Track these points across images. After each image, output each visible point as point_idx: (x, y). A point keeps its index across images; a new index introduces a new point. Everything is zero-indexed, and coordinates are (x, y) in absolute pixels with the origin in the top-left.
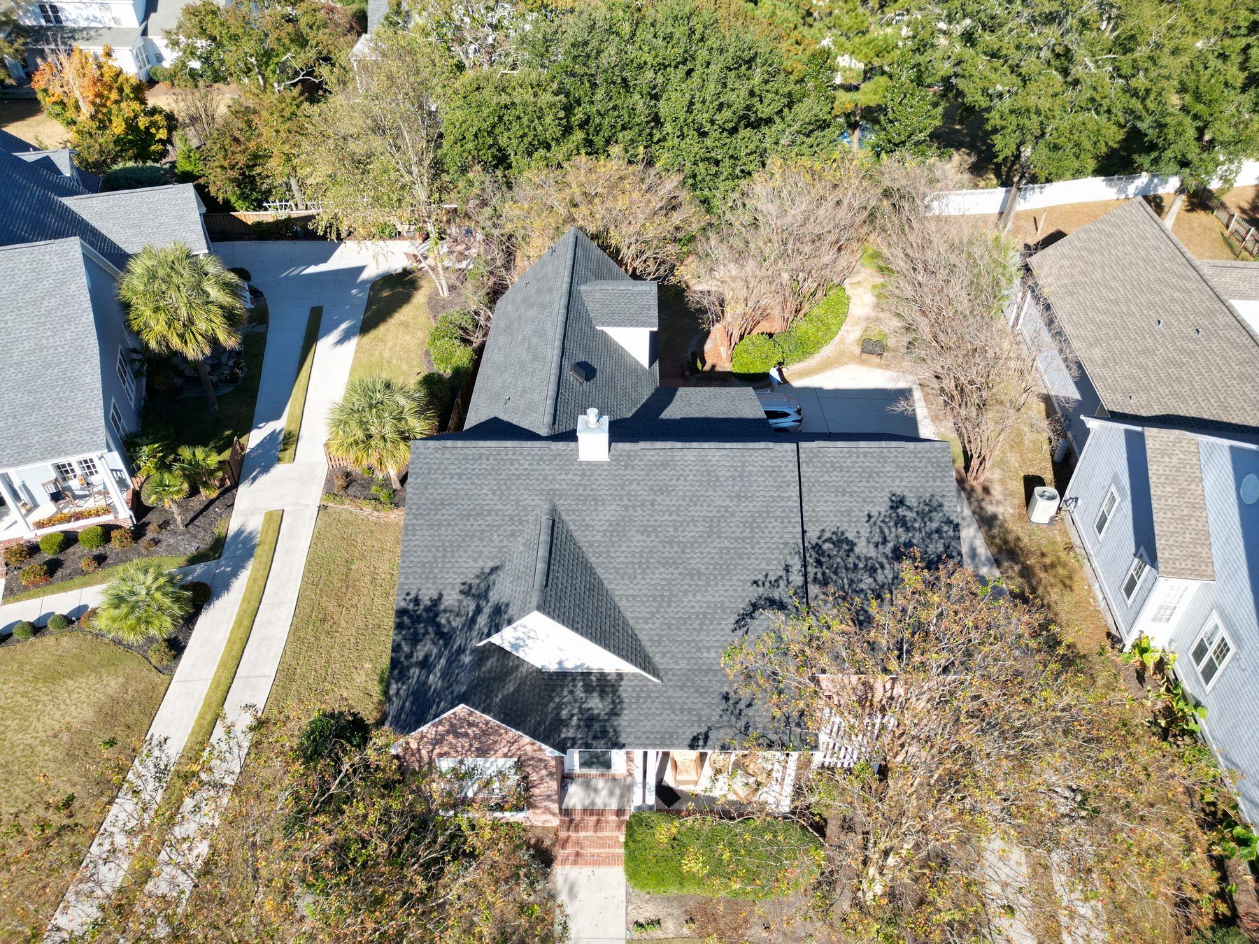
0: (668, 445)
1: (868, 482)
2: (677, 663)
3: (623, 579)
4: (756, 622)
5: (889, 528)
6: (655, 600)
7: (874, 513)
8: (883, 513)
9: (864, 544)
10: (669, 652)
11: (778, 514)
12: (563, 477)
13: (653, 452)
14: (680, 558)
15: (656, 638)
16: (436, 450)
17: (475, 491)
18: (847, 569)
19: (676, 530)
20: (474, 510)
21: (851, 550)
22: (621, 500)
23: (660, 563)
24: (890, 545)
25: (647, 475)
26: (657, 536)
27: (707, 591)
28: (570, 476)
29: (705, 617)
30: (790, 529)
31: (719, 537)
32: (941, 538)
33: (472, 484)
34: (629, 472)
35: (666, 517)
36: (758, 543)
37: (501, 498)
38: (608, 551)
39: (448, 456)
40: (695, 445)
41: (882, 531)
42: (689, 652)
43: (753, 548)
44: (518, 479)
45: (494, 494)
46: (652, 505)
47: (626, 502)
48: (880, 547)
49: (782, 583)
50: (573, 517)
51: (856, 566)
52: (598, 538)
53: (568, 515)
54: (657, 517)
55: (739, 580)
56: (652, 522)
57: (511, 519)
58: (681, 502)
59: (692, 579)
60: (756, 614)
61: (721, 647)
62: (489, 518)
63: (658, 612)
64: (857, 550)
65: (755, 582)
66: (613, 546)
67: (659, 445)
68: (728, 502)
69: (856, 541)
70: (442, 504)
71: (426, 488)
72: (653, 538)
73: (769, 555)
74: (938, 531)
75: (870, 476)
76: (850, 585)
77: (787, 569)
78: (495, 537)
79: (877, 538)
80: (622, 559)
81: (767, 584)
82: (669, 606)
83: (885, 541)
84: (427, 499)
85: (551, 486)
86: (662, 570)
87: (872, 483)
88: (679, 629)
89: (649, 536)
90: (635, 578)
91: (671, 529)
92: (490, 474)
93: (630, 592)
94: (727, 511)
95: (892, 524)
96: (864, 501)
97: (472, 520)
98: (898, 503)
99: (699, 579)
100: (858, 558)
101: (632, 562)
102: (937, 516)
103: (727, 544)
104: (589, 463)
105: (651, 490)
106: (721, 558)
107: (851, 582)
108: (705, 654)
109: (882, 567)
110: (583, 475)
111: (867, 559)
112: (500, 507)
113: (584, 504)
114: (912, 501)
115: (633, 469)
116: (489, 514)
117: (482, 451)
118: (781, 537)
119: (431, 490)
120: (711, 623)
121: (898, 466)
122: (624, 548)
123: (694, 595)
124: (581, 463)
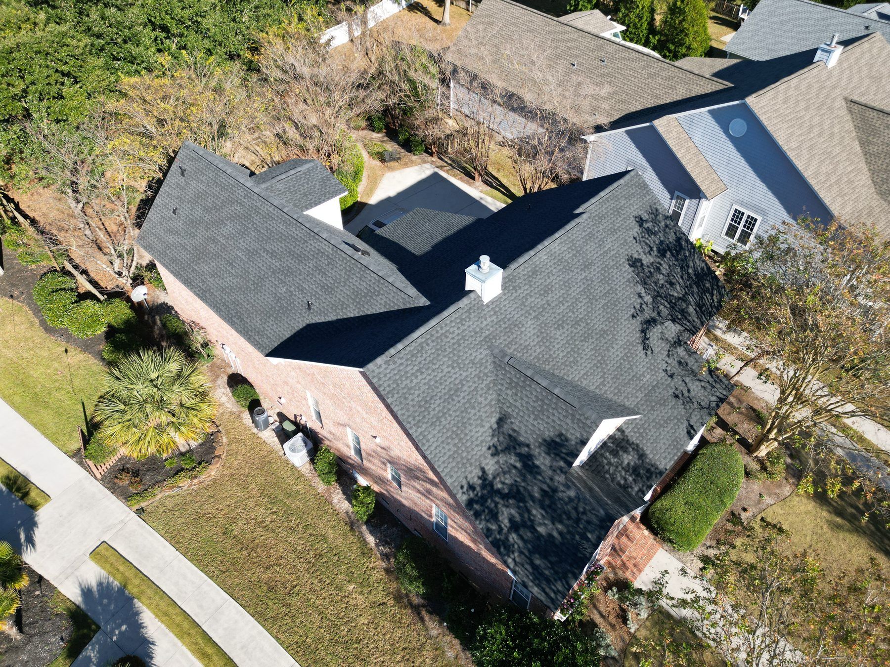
0: (526, 257)
1: (620, 217)
2: (637, 397)
3: (572, 367)
4: (651, 339)
5: (647, 239)
6: (597, 367)
7: (636, 235)
8: (639, 232)
9: (644, 256)
10: (628, 393)
11: (612, 264)
12: (485, 323)
13: (522, 268)
14: (589, 329)
15: (616, 391)
16: (387, 362)
17: (440, 375)
18: (648, 277)
19: (574, 313)
20: (450, 389)
21: (642, 265)
22: (530, 314)
23: (582, 341)
24: (655, 249)
25: (531, 286)
26: (568, 324)
27: (616, 340)
28: (489, 320)
29: (628, 357)
30: (624, 269)
31: (597, 301)
32: (670, 229)
33: (433, 371)
34: (519, 291)
35: (562, 308)
36: (616, 289)
37: (460, 368)
38: (551, 355)
39: (399, 362)
40: (540, 247)
41: (646, 244)
42: (636, 385)
43: (616, 294)
44: (459, 345)
45: (453, 368)
46: (549, 305)
47: (534, 314)
48: (652, 253)
49: (644, 306)
50: (514, 347)
51: (650, 272)
52: (538, 351)
53: (510, 348)
54: (558, 311)
55: (625, 320)
56: (558, 317)
57: (479, 378)
58: (562, 292)
59: (605, 338)
60: (648, 336)
61: (648, 368)
62: (465, 388)
63: (605, 373)
64: (644, 262)
65: (633, 316)
66: (550, 350)
67: (521, 260)
68: (584, 275)
69: (640, 257)
70: (426, 402)
71: (406, 399)
72: (566, 327)
73: (627, 293)
74: (667, 226)
75: (619, 212)
76: (656, 286)
77: (640, 296)
78: (480, 399)
79: (647, 249)
80: (561, 354)
81: (638, 312)
82: (607, 365)
83: (651, 249)
84: (413, 406)
85: (484, 335)
86: (586, 344)
87: (623, 216)
88: (622, 375)
89: (563, 328)
90: (577, 361)
91: (570, 314)
92: (438, 355)
93: (582, 372)
94: (587, 280)
95: (647, 236)
96: (627, 230)
97: (456, 399)
98: (640, 221)
99: (608, 335)
100: (648, 266)
101: (568, 353)
102: (660, 217)
103: (603, 302)
104: (492, 302)
105: (541, 295)
106: (607, 313)
107: (656, 283)
108: (645, 380)
109: (661, 264)
110: (495, 313)
111: (652, 264)
112: (464, 374)
113: (512, 333)
114: (645, 216)
115: (520, 288)
116: (463, 385)
117: (419, 341)
118: (624, 277)
119: (411, 397)
120: (633, 358)
121: (626, 198)
122: (557, 346)
123: (613, 348)
124: (487, 305)
